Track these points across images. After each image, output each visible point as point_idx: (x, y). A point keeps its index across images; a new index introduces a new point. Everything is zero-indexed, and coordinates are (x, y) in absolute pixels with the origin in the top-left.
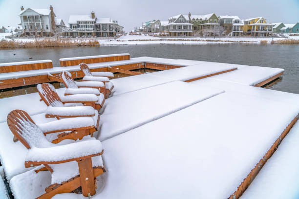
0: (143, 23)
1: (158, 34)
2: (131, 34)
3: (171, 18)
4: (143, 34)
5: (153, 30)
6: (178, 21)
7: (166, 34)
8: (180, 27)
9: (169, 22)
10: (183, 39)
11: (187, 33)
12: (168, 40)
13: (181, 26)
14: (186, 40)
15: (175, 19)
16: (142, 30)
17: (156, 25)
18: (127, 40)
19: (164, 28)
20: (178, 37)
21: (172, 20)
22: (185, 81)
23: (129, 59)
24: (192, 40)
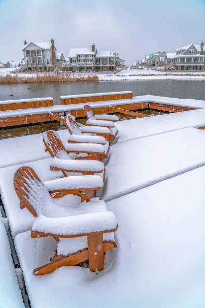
0: (146, 55)
1: (162, 68)
2: (133, 67)
3: (179, 49)
4: (146, 68)
5: (157, 63)
6: (188, 52)
7: (172, 68)
8: (189, 59)
9: (177, 54)
10: (191, 73)
11: (196, 66)
12: (174, 75)
13: (191, 58)
14: (195, 75)
15: (183, 50)
16: (144, 64)
17: (161, 58)
18: (127, 75)
19: (170, 60)
20: (186, 72)
21: (180, 51)
22: (199, 128)
23: (131, 98)
24: (202, 75)
